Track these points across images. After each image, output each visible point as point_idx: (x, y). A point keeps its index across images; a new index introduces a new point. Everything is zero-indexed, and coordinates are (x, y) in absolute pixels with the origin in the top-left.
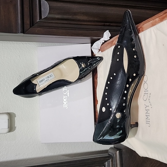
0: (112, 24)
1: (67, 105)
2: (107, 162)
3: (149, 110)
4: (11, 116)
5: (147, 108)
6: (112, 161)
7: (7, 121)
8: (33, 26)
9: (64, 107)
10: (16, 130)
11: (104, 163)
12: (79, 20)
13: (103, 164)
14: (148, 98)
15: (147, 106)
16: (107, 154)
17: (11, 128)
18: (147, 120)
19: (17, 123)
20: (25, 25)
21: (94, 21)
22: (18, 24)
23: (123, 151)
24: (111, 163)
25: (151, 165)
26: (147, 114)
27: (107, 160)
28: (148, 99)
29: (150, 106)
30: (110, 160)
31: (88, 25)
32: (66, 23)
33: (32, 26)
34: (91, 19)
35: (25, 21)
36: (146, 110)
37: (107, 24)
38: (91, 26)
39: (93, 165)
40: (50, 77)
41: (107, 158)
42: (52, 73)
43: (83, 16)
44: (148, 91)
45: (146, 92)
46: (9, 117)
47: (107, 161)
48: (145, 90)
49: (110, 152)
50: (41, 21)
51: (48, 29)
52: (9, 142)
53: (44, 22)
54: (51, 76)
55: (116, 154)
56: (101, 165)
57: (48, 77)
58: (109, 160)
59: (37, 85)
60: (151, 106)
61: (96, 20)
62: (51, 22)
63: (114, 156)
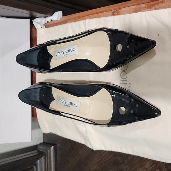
2: (39, 161)
11: (35, 162)
14: (128, 88)
16: (36, 151)
23: (59, 145)
25: (101, 158)
27: (39, 158)
30: (43, 158)
41: (40, 156)
49: (40, 149)
55: (50, 150)
57: (69, 50)
59: (53, 56)
63: (47, 153)
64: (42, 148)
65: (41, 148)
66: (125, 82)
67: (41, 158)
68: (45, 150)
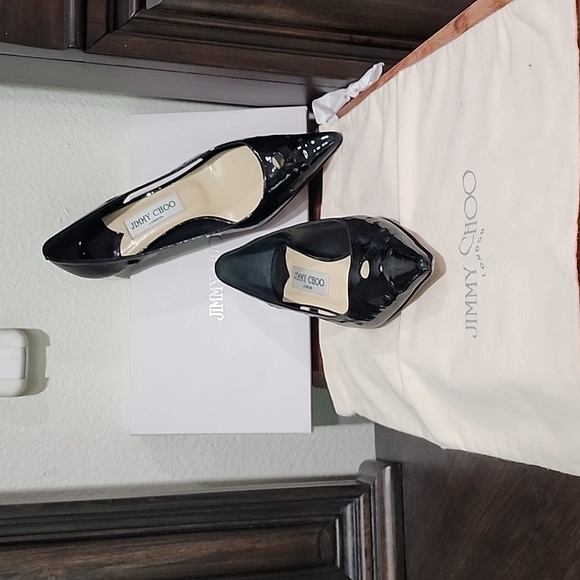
0: (376, 40)
1: (222, 310)
2: (349, 506)
3: (476, 284)
4: (33, 344)
5: (472, 279)
6: (367, 501)
7: (19, 355)
8: (115, 28)
9: (211, 314)
10: (47, 389)
11: (339, 509)
12: (268, 21)
13: (337, 512)
14: (476, 244)
15: (471, 272)
17: (32, 380)
18: (470, 317)
19: (54, 364)
20: (89, 26)
21: (318, 28)
22: (68, 19)
24: (364, 510)
26: (469, 299)
27: (350, 499)
28: (474, 247)
29: (479, 270)
30: (362, 499)
31: (298, 37)
32: (227, 29)
33: (112, 28)
34: (309, 19)
35: (90, 14)
36: (467, 285)
37: (362, 37)
38: (307, 42)
39: (304, 514)
40: (166, 207)
42: (174, 197)
43: (282, 7)
44: (476, 223)
45: (472, 228)
46: (25, 341)
47: (351, 502)
48: (468, 222)
49: (360, 476)
50: (142, 16)
51: (165, 42)
52: (23, 429)
53: (151, 20)
54: (169, 205)
56: (330, 515)
57: (161, 209)
58: (359, 497)
59: (122, 235)
60: (482, 272)
61: (324, 22)
62: (176, 23)
64: (364, 473)
67: (357, 499)
68: (370, 478)
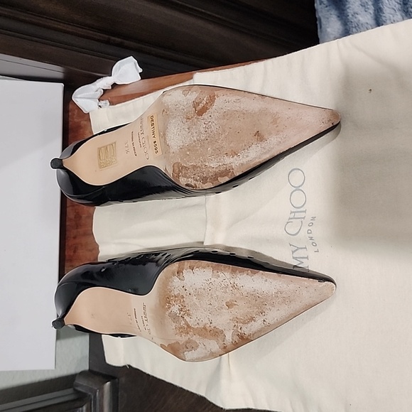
0: (126, 42)
5: (300, 254)
6: (89, 409)
14: (306, 228)
15: (300, 248)
16: (70, 391)
27: (74, 409)
28: (304, 230)
30: (84, 408)
36: (294, 258)
37: (117, 39)
41: (78, 404)
45: (299, 215)
48: (295, 210)
49: (79, 385)
55: (101, 389)
58: (82, 406)
60: (315, 249)
63: (95, 396)
64: (83, 384)
65: (81, 383)
66: (302, 215)
67: (81, 409)
68: (91, 390)
